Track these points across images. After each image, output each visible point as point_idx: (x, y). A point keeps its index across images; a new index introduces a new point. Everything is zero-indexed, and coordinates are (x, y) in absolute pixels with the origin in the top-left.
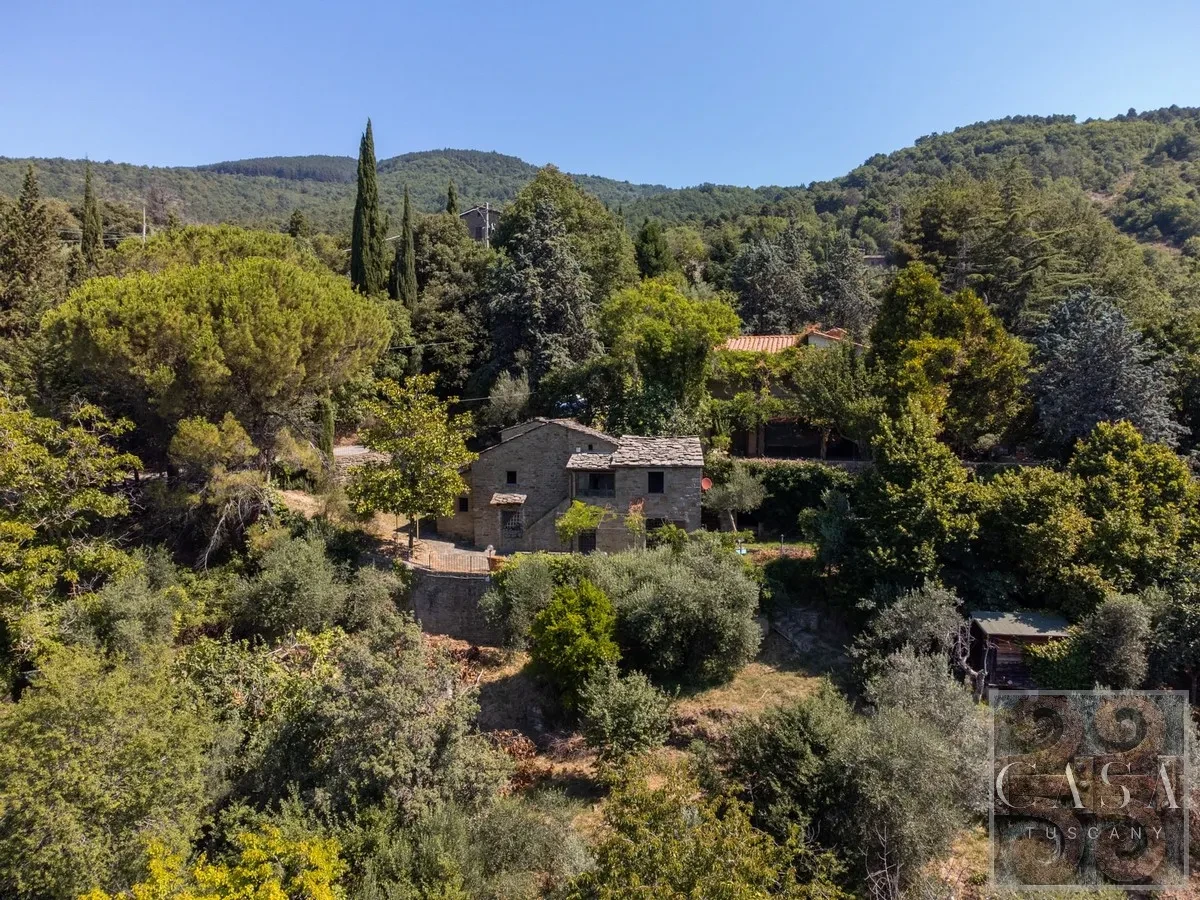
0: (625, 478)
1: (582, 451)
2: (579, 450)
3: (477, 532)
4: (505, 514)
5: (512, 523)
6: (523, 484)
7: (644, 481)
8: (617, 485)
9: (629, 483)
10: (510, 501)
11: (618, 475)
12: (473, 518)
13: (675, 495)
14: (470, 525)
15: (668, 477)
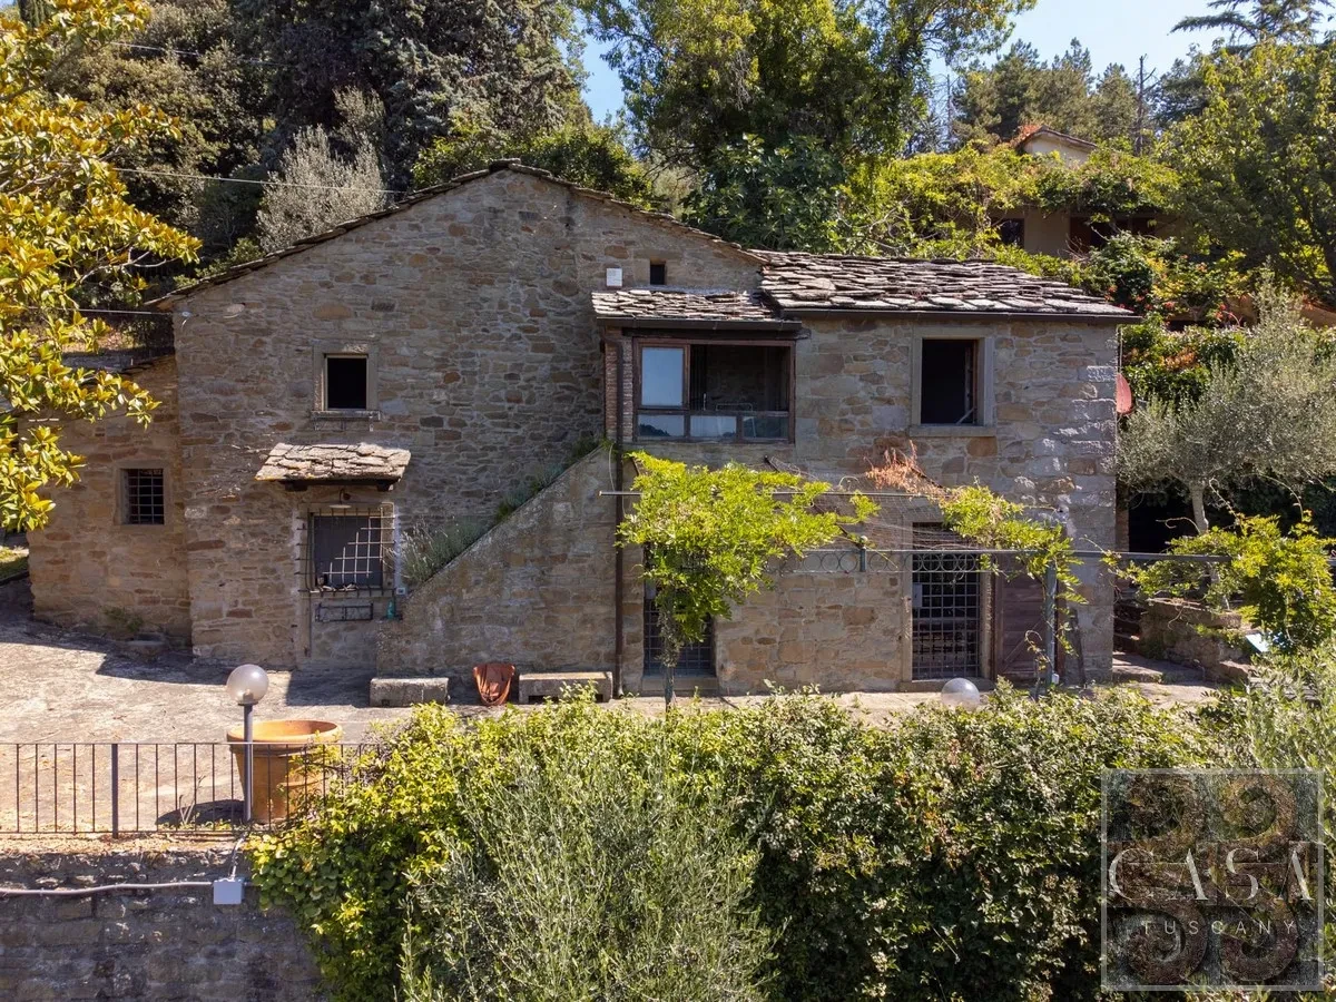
0: (835, 363)
1: (628, 284)
2: (615, 277)
3: (201, 604)
4: (318, 526)
5: (349, 562)
6: (396, 406)
7: (902, 374)
8: (804, 389)
9: (850, 382)
10: (341, 467)
11: (806, 350)
12: (183, 550)
13: (1023, 431)
14: (172, 574)
15: (997, 358)
